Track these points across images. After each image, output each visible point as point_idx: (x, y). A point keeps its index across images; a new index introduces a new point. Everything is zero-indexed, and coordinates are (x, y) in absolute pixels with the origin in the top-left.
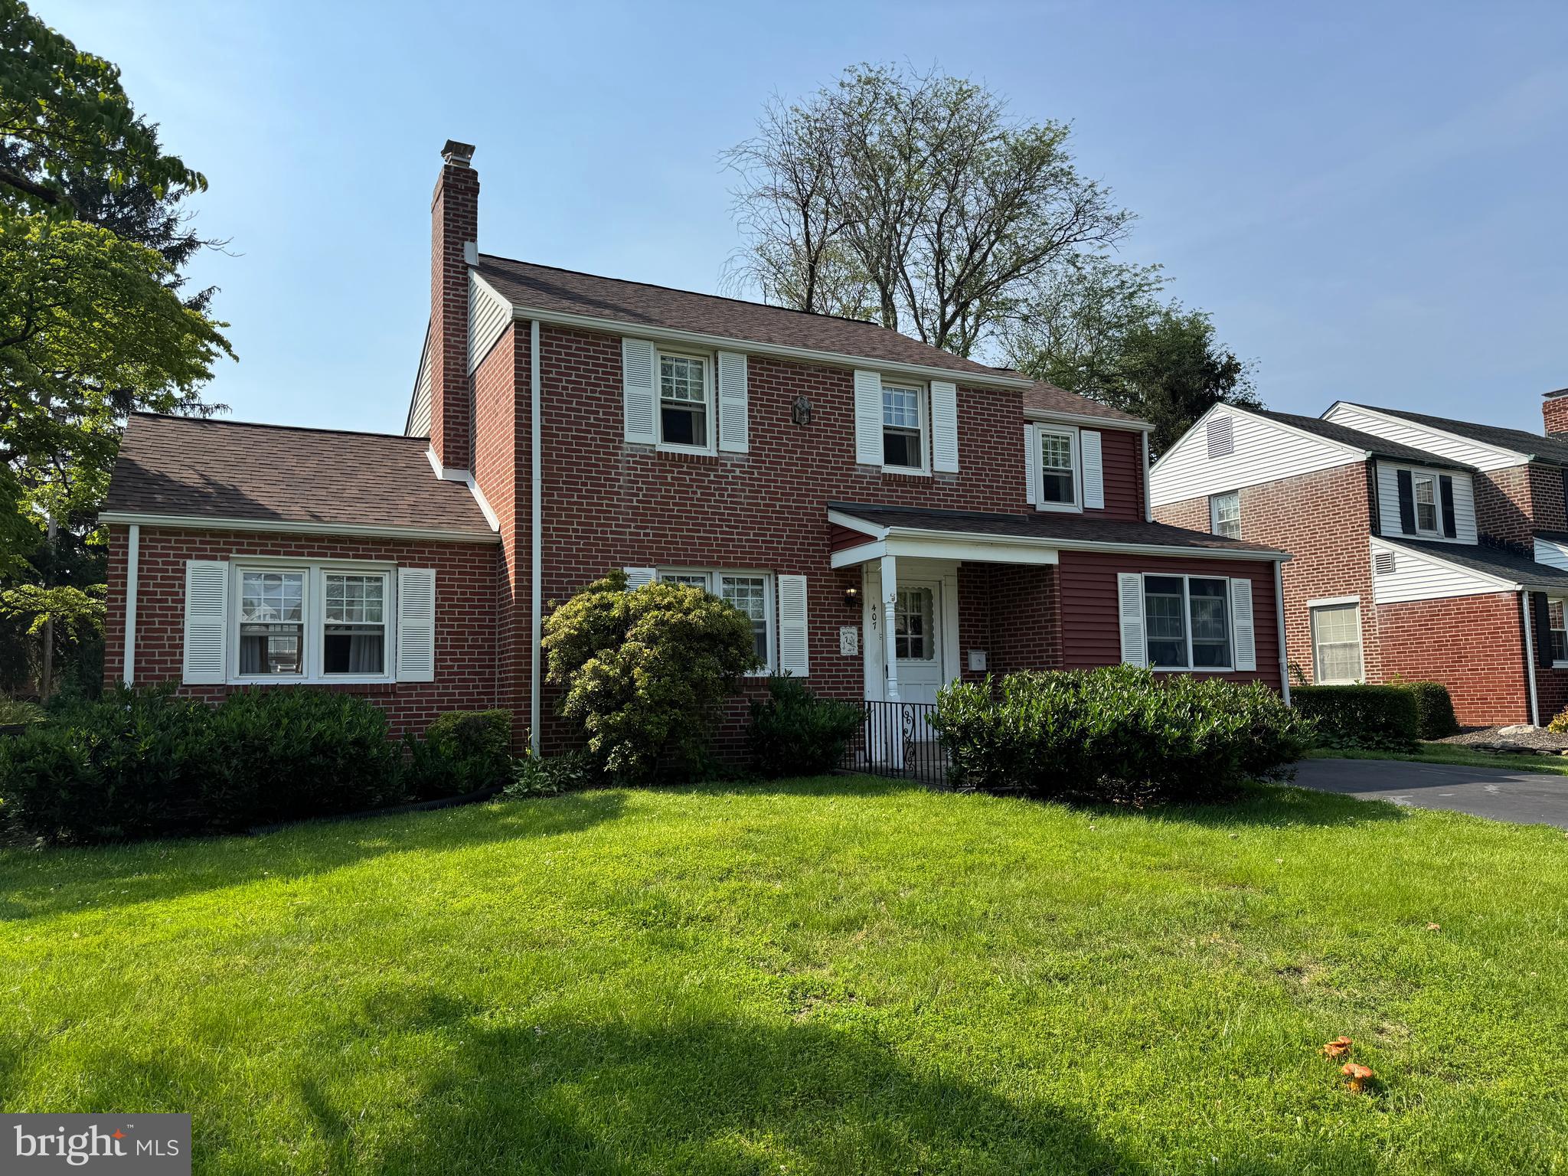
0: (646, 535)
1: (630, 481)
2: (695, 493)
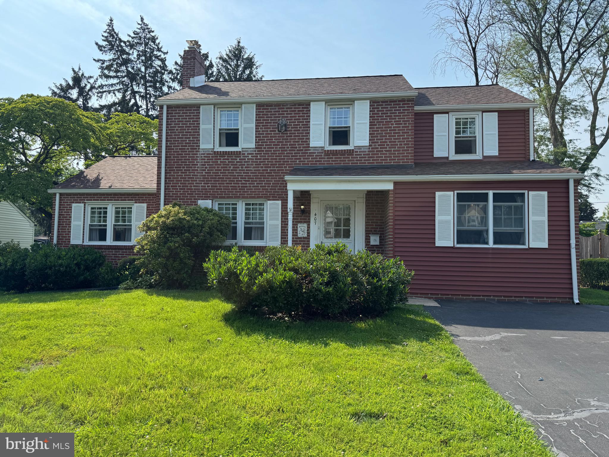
0: (208, 186)
1: (202, 165)
2: (230, 167)
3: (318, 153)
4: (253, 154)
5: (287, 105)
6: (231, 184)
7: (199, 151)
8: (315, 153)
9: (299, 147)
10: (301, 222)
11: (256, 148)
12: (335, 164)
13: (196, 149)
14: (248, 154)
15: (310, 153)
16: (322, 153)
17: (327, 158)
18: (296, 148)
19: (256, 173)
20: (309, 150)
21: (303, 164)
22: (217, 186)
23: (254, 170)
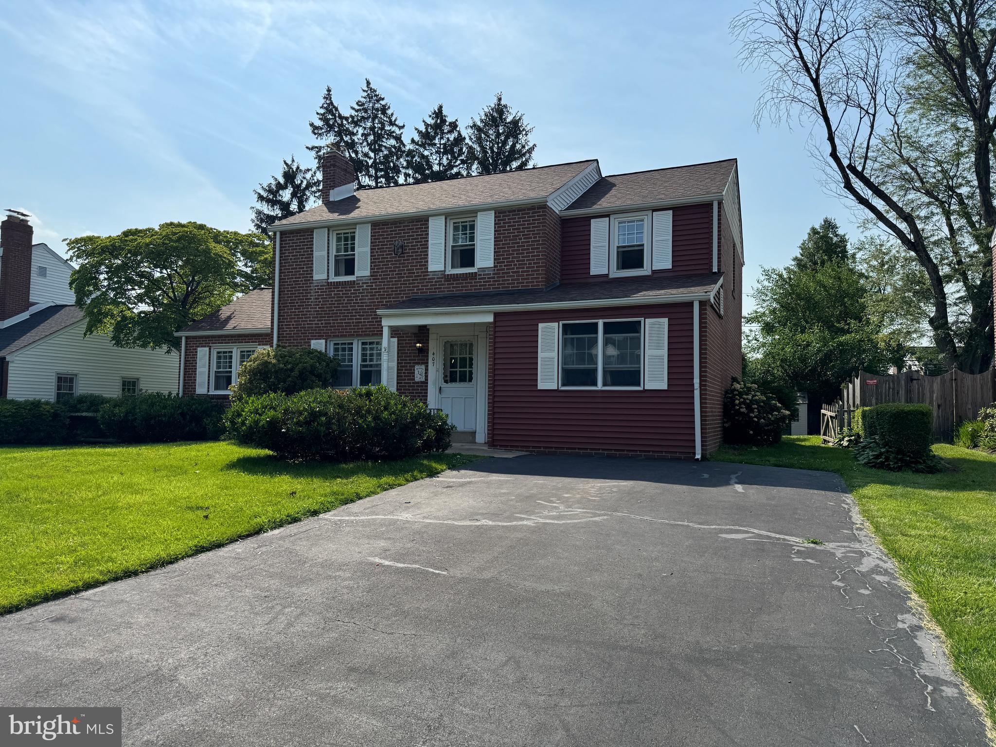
0: (322, 324)
1: (316, 299)
2: (344, 300)
3: (437, 278)
4: (368, 283)
5: (404, 223)
6: (345, 319)
7: (312, 283)
8: (434, 278)
9: (417, 273)
10: (418, 363)
11: (371, 276)
12: (456, 291)
13: (310, 280)
14: (363, 283)
15: (429, 279)
16: (442, 278)
17: (448, 284)
18: (414, 273)
19: (371, 306)
20: (428, 275)
21: (421, 293)
22: (330, 323)
23: (370, 303)
